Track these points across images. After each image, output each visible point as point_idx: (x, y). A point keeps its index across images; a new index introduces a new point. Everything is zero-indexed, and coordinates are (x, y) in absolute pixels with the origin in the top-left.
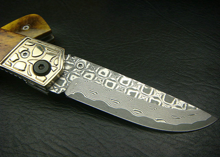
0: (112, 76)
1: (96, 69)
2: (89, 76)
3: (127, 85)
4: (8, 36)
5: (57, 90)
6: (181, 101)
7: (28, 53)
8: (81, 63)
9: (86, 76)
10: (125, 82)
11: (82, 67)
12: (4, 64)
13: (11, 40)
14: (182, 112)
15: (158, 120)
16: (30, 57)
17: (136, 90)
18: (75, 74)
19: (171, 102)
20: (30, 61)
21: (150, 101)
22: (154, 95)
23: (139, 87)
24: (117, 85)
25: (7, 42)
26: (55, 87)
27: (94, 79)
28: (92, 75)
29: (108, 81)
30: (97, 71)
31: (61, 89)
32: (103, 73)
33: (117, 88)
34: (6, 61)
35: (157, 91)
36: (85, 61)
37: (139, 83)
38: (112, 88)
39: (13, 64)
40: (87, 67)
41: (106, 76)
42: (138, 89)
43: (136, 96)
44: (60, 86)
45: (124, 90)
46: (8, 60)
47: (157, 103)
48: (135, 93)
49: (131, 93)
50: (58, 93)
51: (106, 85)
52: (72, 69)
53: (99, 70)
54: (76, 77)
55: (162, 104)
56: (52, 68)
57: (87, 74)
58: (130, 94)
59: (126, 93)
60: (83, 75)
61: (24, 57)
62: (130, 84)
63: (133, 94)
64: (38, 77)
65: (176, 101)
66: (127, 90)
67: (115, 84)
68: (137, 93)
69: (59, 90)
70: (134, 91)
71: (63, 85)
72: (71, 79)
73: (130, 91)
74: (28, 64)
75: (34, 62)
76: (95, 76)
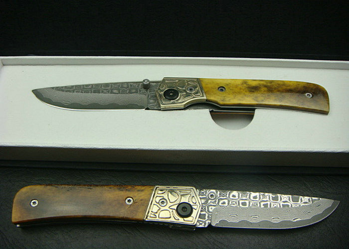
0: (242, 196)
1: (226, 195)
2: (224, 203)
3: (258, 199)
4: (138, 191)
5: (203, 224)
6: (306, 197)
7: (165, 201)
8: (212, 194)
9: (222, 204)
10: (255, 197)
11: (214, 197)
12: (148, 218)
13: (143, 193)
14: (310, 206)
15: (294, 220)
16: (169, 204)
17: (267, 201)
18: (211, 205)
19: (298, 201)
20: (171, 207)
21: (282, 207)
22: (283, 200)
23: (268, 197)
24: (249, 203)
25: (141, 196)
26: (201, 222)
27: (228, 204)
28: (226, 201)
29: (241, 202)
30: (228, 196)
31: (207, 222)
32: (234, 196)
33: (251, 205)
34: (149, 215)
35: (283, 195)
36: (214, 191)
37: (266, 194)
38: (247, 206)
39: (157, 215)
40: (218, 195)
41: (237, 197)
42: (268, 200)
43: (269, 207)
44: (204, 220)
45: (257, 204)
46: (150, 212)
47: (288, 206)
48: (267, 204)
49: (263, 205)
50: (206, 226)
51: (241, 205)
52: (207, 202)
53: (229, 195)
54: (213, 207)
55: (292, 205)
56: (193, 207)
57: (221, 202)
58: (263, 207)
59: (260, 206)
60: (218, 203)
61: (163, 205)
62: (260, 198)
63: (266, 205)
64: (185, 219)
65: (301, 199)
66: (260, 203)
67: (247, 202)
68: (269, 203)
69: (205, 224)
70: (266, 203)
71: (207, 218)
72: (211, 210)
73: (262, 203)
74: (171, 210)
75: (175, 207)
76: (229, 201)
